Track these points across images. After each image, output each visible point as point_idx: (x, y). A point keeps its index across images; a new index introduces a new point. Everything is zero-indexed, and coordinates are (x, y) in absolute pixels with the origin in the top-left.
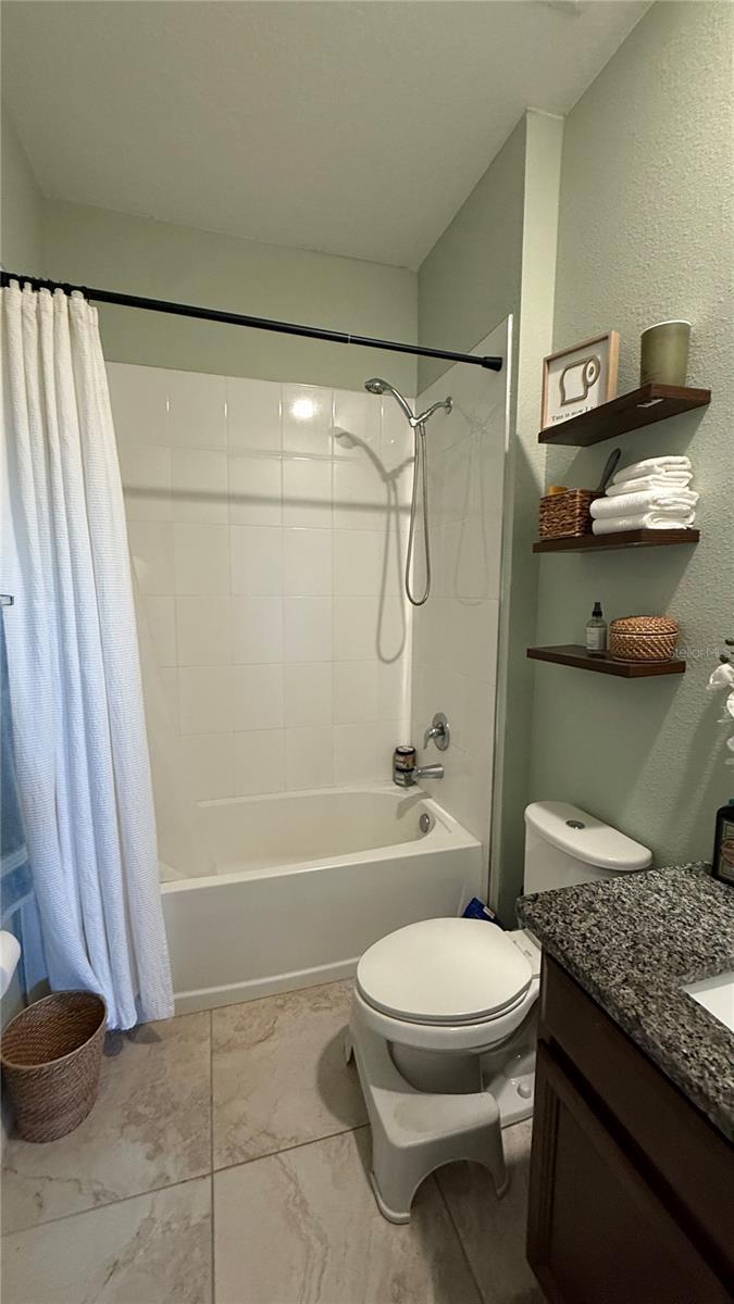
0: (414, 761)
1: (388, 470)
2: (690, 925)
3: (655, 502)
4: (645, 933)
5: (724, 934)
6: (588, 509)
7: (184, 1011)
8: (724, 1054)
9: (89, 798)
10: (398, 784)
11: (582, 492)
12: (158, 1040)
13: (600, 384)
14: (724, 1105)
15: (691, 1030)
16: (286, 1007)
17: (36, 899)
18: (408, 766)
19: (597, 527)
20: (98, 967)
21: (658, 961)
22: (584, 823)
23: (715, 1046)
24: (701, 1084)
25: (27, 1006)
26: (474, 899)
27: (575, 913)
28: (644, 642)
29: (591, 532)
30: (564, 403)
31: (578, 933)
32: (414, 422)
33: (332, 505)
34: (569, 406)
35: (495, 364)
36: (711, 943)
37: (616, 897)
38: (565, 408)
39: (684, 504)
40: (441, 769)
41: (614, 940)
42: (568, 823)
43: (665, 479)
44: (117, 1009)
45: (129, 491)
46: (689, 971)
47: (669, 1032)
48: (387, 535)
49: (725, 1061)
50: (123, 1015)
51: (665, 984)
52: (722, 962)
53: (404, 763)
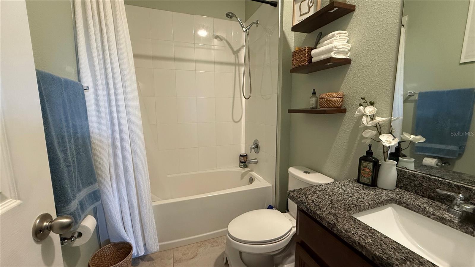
0: (247, 159)
1: (235, 50)
2: (351, 196)
3: (335, 47)
4: (335, 199)
5: (363, 198)
6: (311, 54)
7: (163, 250)
8: (367, 233)
9: (123, 167)
10: (241, 167)
11: (308, 48)
12: (153, 260)
13: (314, 6)
14: (368, 247)
15: (354, 226)
16: (201, 246)
17: (102, 203)
18: (244, 160)
19: (314, 60)
20: (129, 232)
21: (340, 207)
22: (310, 172)
23: (363, 231)
24: (360, 242)
25: (101, 248)
26: (270, 205)
27: (309, 194)
28: (332, 101)
29: (312, 62)
30: (301, 15)
31: (311, 200)
32: (244, 29)
33: (214, 63)
34: (303, 16)
35: (275, 4)
36: (359, 201)
37: (324, 189)
38: (302, 17)
39: (346, 48)
40: (257, 160)
41: (324, 202)
42: (304, 172)
43: (339, 39)
44: (137, 248)
45: (136, 56)
46: (352, 210)
47: (346, 227)
48: (235, 75)
49: (368, 235)
50: (139, 251)
51: (344, 213)
52: (364, 207)
53: (243, 159)
